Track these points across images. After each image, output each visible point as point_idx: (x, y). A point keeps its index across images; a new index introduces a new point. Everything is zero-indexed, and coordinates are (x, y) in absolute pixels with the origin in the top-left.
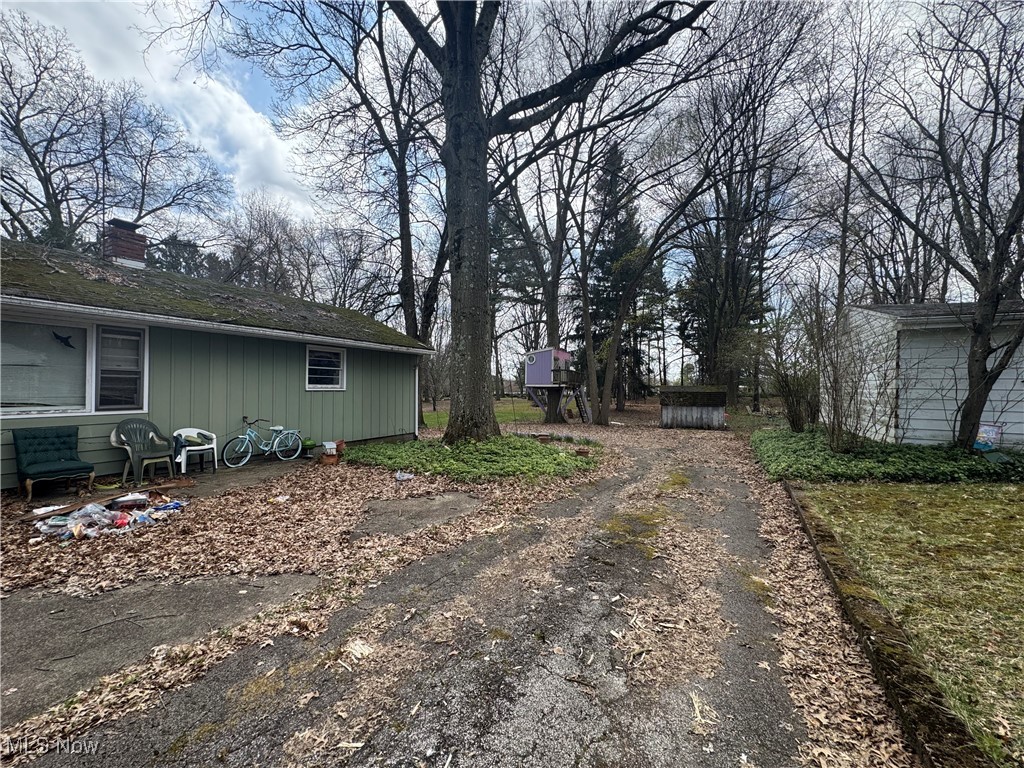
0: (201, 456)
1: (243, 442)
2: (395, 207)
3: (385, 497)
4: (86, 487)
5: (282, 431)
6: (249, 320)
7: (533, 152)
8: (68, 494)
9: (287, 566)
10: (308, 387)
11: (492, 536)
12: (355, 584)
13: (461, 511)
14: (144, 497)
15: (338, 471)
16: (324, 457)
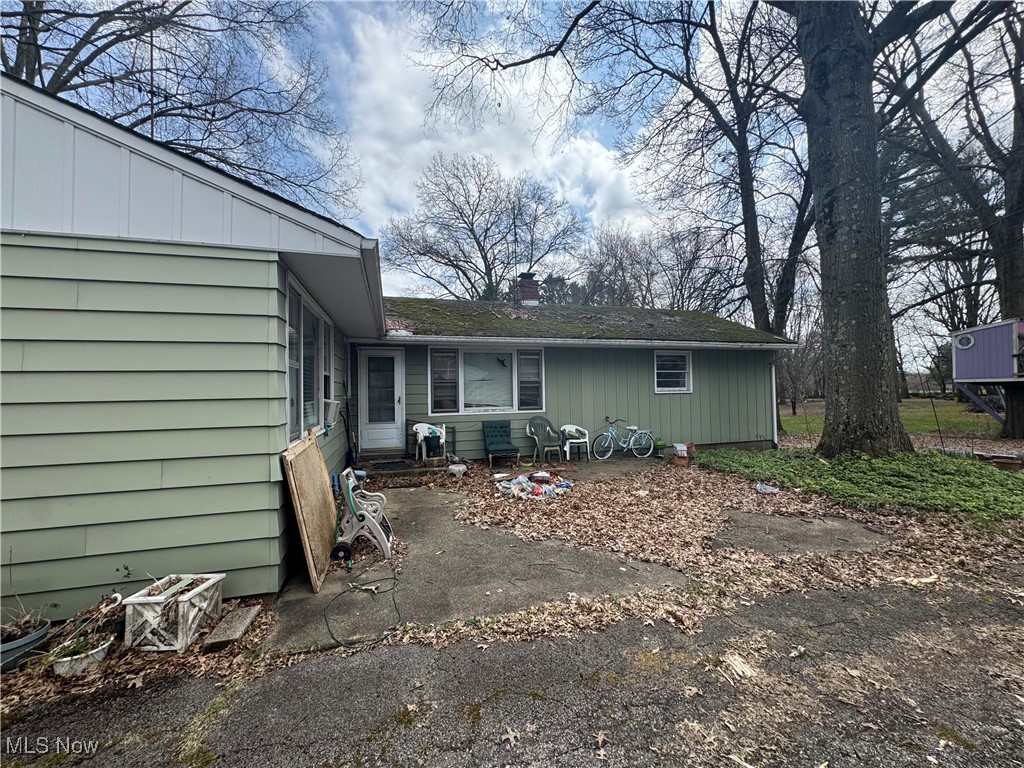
0: (579, 447)
1: (606, 438)
2: (737, 191)
3: (745, 509)
4: (515, 463)
5: (636, 432)
6: (608, 334)
7: (957, 35)
8: (507, 467)
9: (656, 557)
10: (658, 390)
11: (914, 590)
12: (725, 594)
13: (856, 545)
14: (548, 475)
15: (690, 474)
16: (676, 458)
